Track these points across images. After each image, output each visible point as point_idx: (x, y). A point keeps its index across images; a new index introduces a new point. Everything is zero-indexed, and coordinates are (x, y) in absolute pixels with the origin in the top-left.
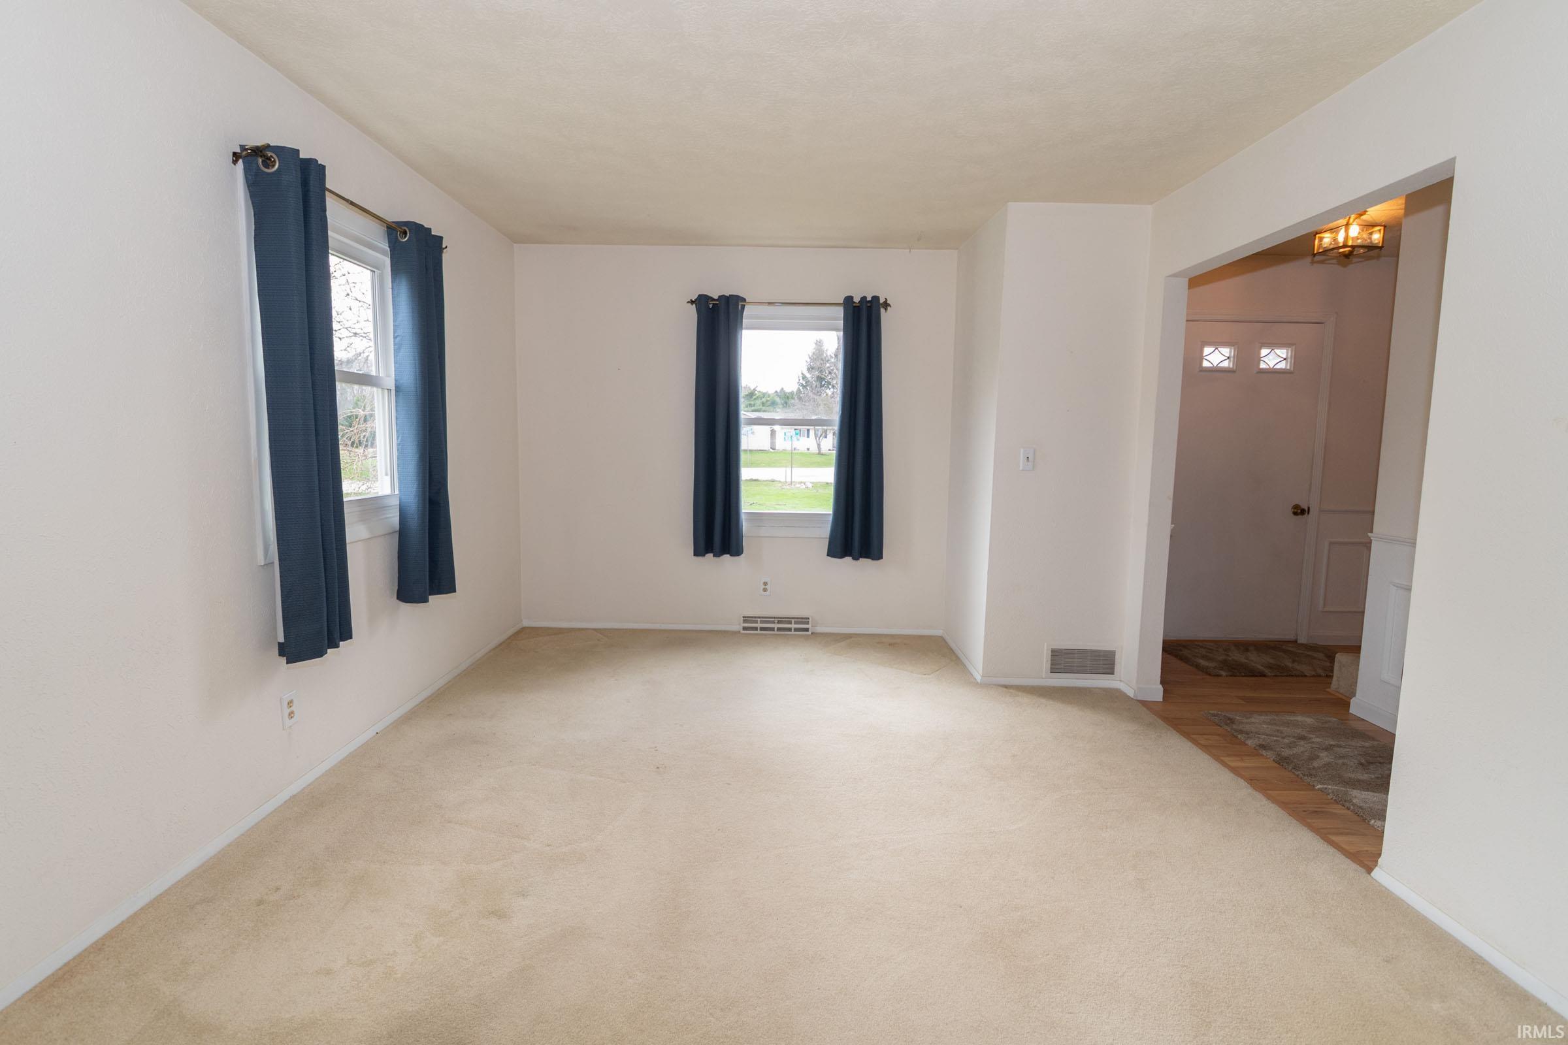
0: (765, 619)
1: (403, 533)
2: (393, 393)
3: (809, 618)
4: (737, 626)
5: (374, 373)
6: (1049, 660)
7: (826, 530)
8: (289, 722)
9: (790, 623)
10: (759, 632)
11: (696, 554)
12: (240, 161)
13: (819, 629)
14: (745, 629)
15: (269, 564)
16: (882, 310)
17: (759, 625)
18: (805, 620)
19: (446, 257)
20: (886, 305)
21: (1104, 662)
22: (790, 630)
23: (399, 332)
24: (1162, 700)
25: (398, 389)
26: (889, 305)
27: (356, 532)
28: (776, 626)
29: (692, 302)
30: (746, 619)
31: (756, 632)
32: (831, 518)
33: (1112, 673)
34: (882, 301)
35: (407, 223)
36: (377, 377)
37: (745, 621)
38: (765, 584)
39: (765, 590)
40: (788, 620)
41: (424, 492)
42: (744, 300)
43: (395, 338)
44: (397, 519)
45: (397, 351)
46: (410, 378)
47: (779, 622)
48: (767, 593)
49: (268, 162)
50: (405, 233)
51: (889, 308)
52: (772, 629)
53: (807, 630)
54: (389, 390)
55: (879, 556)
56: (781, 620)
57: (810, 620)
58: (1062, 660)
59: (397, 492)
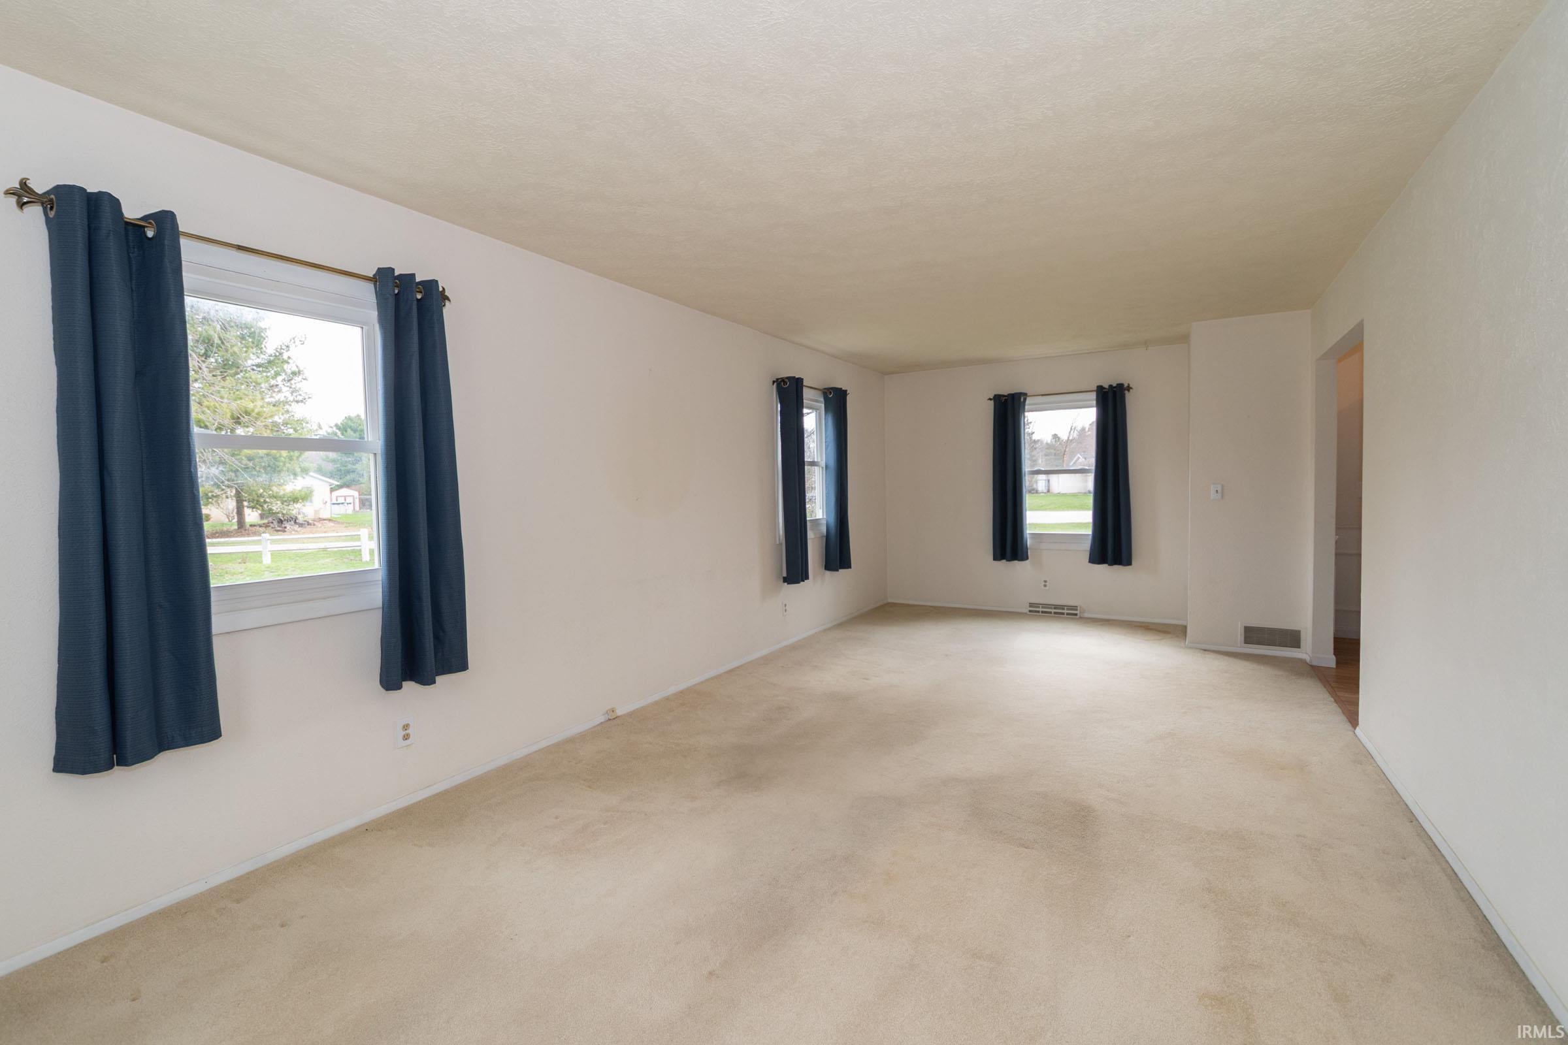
0: (1045, 606)
1: (828, 536)
2: (824, 469)
3: (1077, 607)
4: (1026, 610)
5: (816, 460)
6: (1243, 633)
7: (1087, 545)
8: (785, 614)
9: (1064, 609)
10: (1040, 614)
11: (995, 559)
12: (775, 384)
13: (1086, 615)
14: (1030, 611)
15: (781, 544)
16: (1126, 392)
17: (1041, 610)
18: (1075, 608)
19: (848, 398)
20: (1129, 388)
21: (1292, 639)
22: (1063, 614)
23: (828, 440)
24: (1335, 667)
25: (827, 467)
26: (1131, 388)
27: (811, 535)
28: (1053, 611)
29: (990, 399)
30: (1031, 605)
31: (1038, 614)
32: (1090, 537)
33: (1299, 647)
34: (1126, 385)
35: (832, 388)
36: (817, 462)
37: (1030, 606)
38: (1045, 581)
39: (1045, 586)
40: (1062, 607)
41: (837, 518)
42: (1025, 394)
43: (826, 442)
44: (825, 530)
45: (826, 449)
46: (832, 462)
47: (1055, 608)
48: (1047, 588)
49: (785, 383)
50: (831, 393)
51: (1131, 390)
52: (1051, 613)
53: (1076, 615)
54: (822, 468)
55: (1129, 563)
56: (1056, 607)
57: (1079, 608)
58: (1253, 635)
59: (825, 517)
